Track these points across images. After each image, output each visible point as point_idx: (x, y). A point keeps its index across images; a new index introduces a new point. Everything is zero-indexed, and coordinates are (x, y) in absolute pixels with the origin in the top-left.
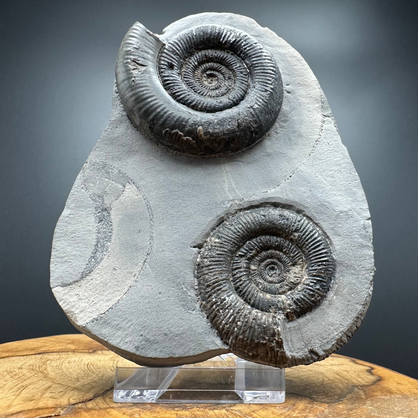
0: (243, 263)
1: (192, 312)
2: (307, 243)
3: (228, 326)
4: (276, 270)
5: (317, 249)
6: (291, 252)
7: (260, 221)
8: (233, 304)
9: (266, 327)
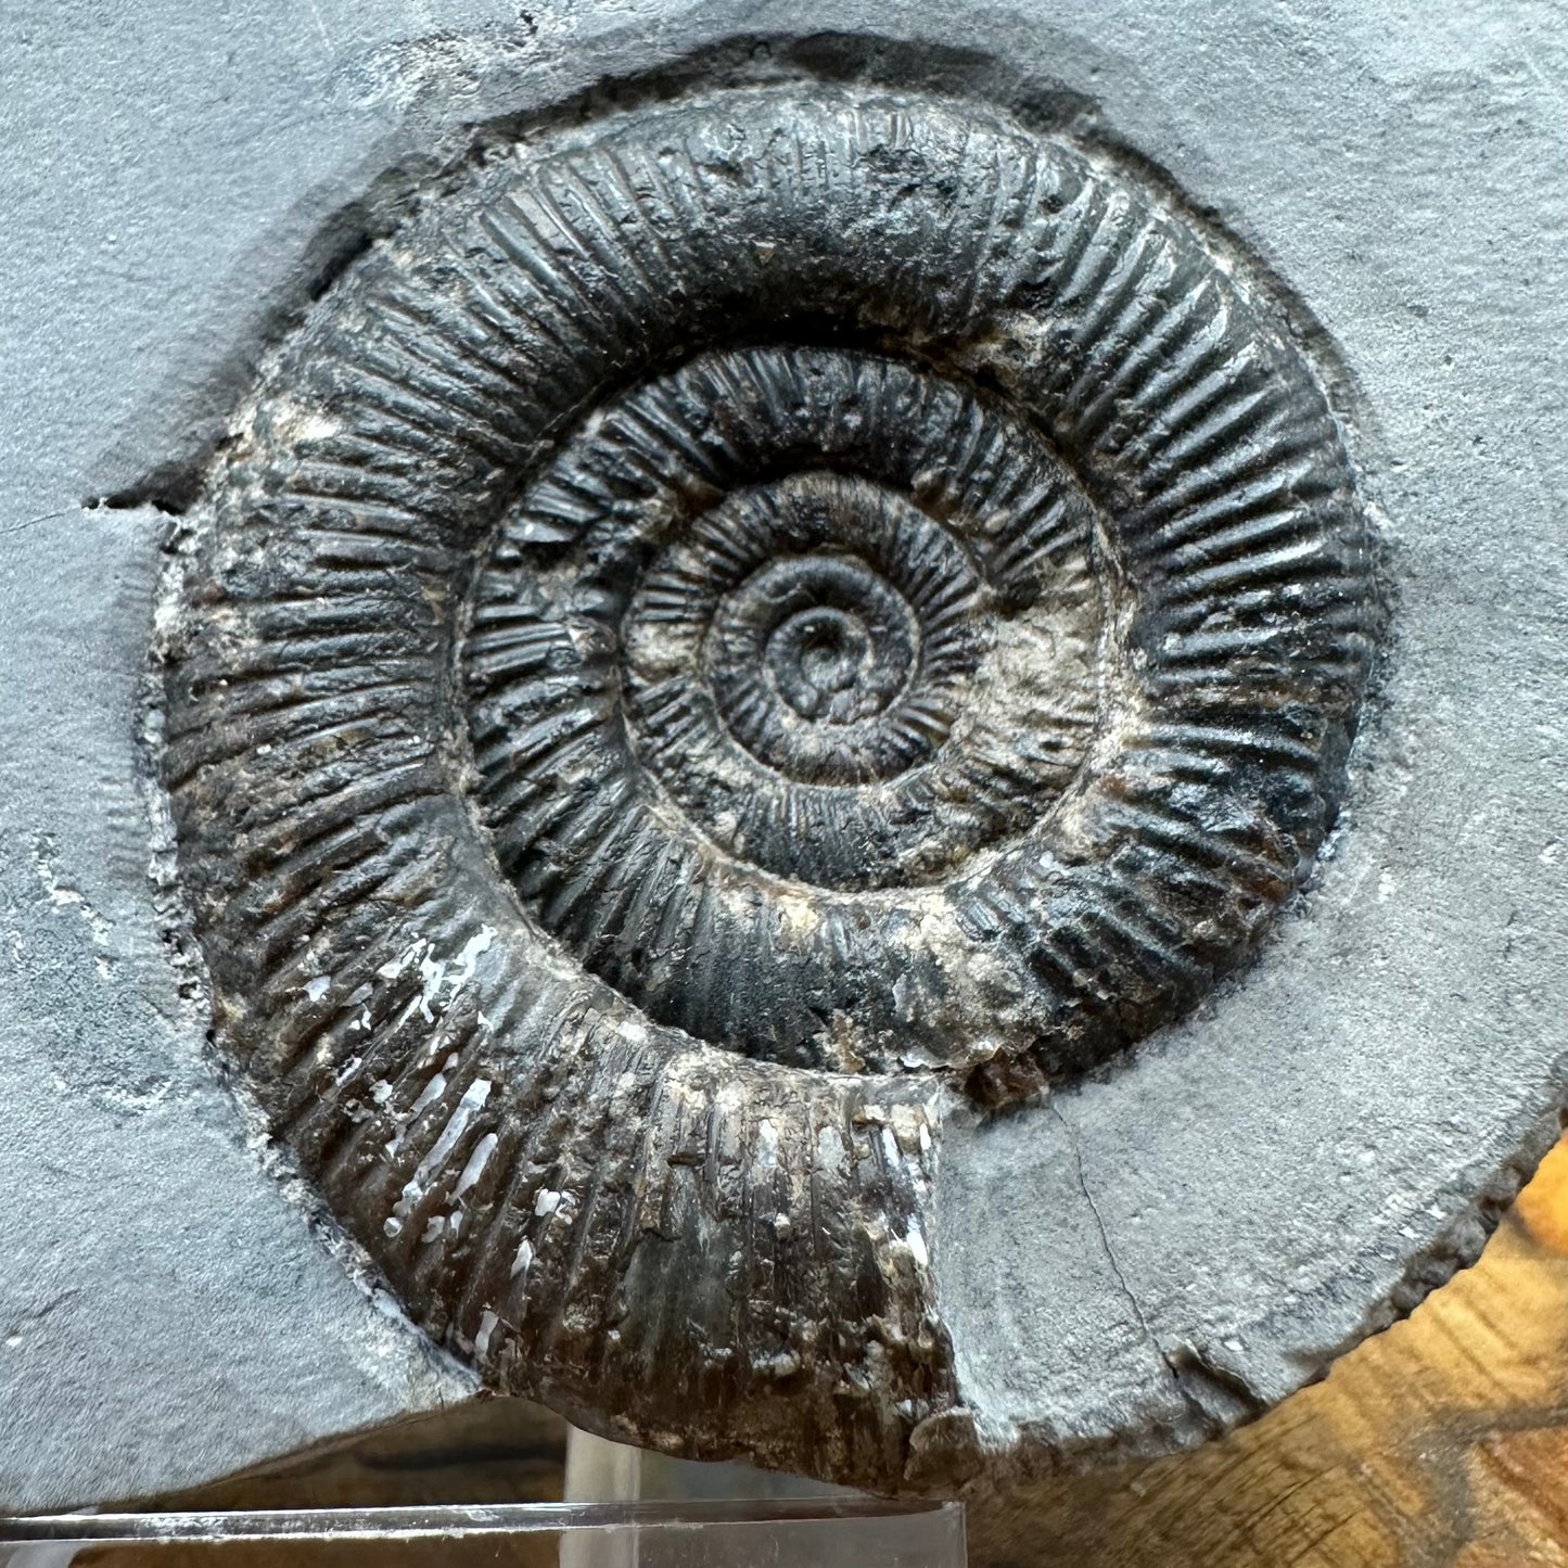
0: (562, 620)
1: (132, 1102)
2: (1129, 407)
3: (456, 1220)
4: (857, 650)
5: (1228, 464)
6: (989, 488)
7: (699, 222)
8: (489, 1023)
9: (792, 1238)
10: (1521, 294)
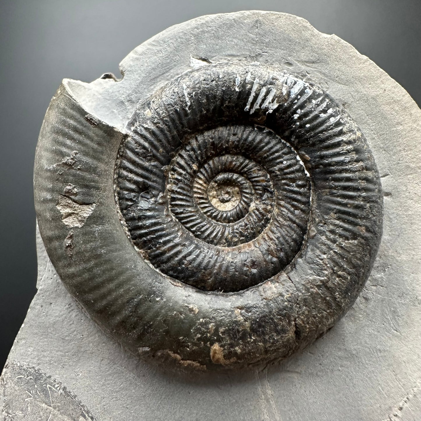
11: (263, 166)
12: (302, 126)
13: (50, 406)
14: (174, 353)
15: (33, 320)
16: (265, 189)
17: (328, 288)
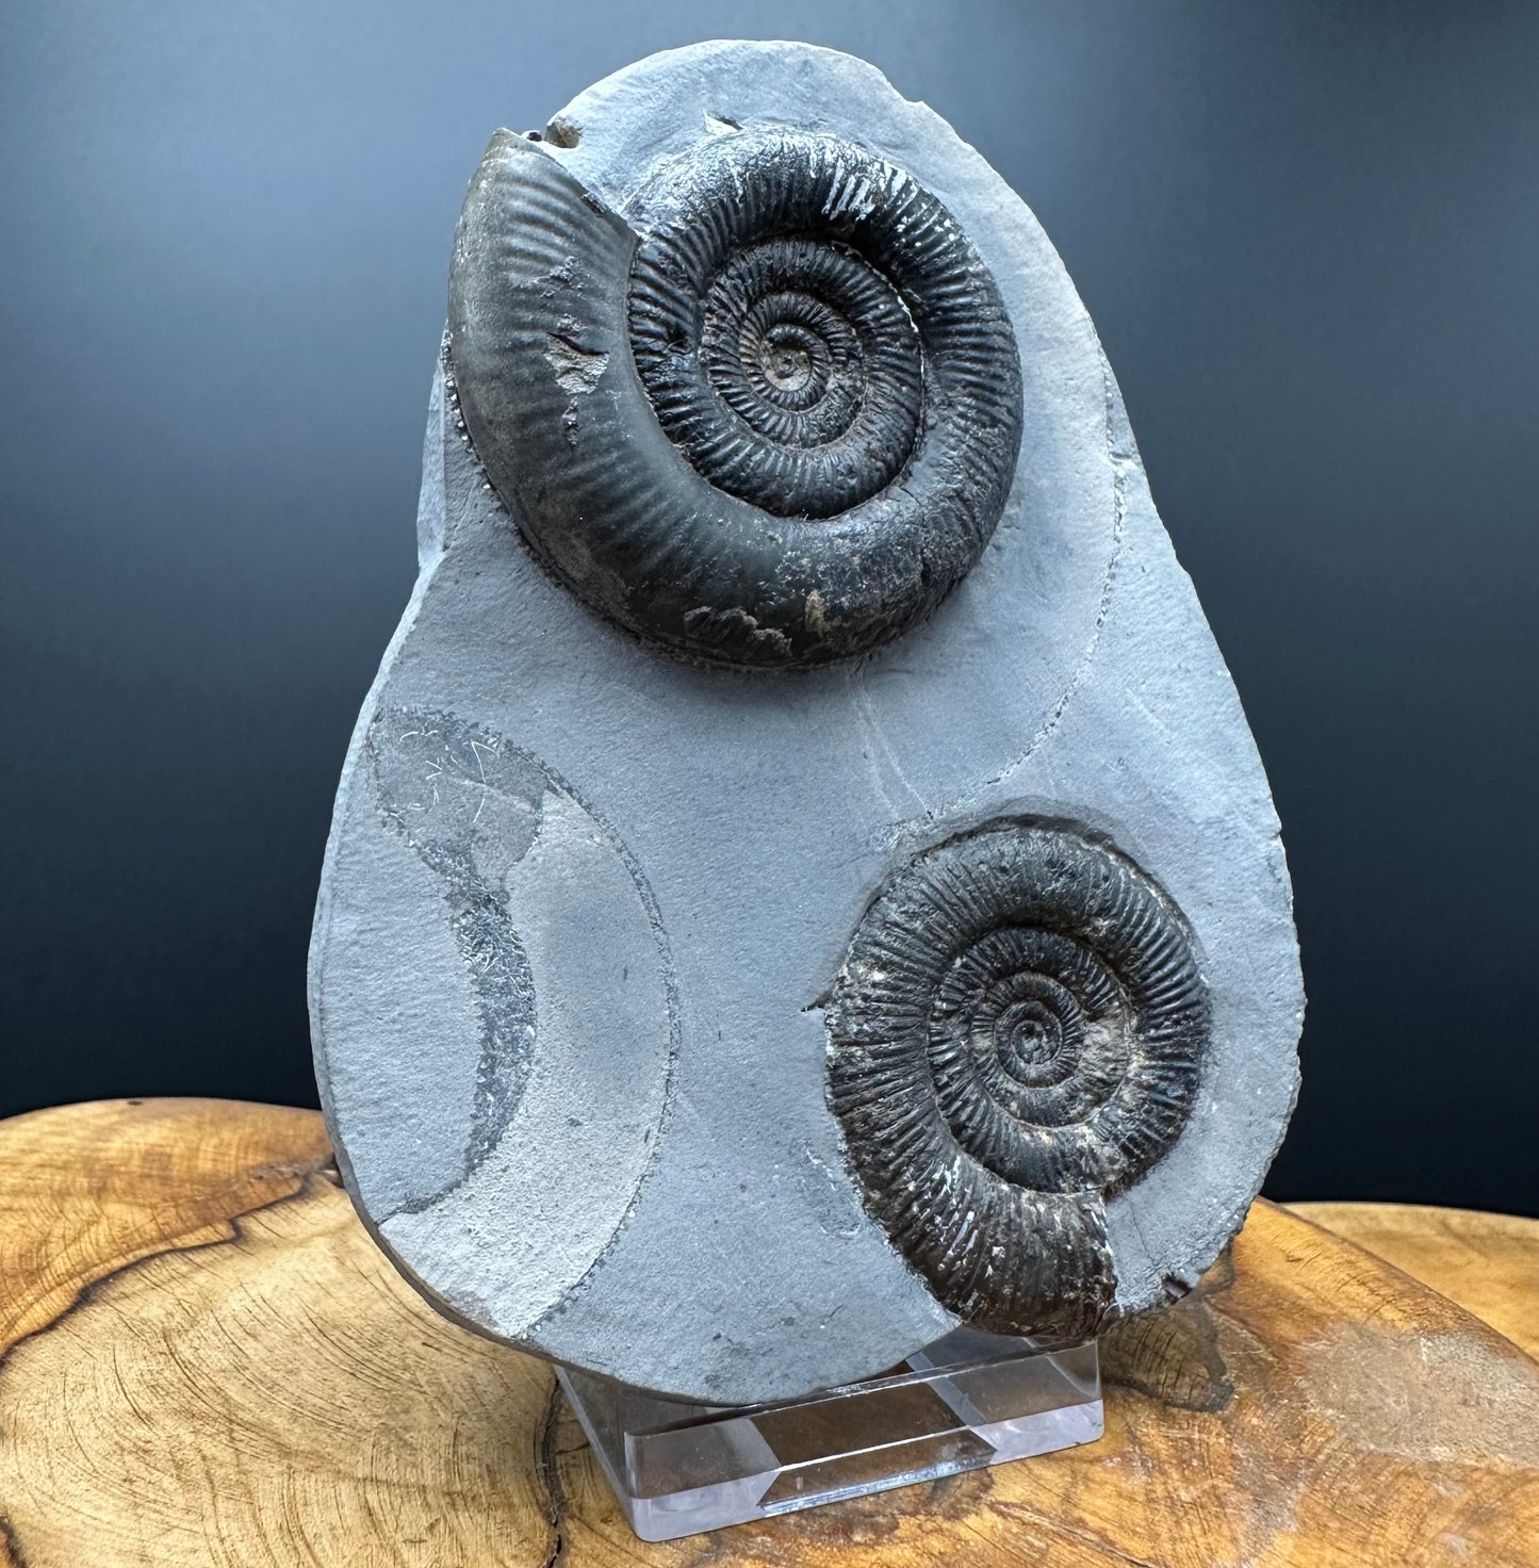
0: (957, 1039)
3: (963, 1262)
4: (1040, 1036)
6: (1086, 977)
7: (997, 891)
8: (968, 1191)
9: (1073, 1253)
10: (1239, 896)
11: (844, 315)
12: (910, 245)
13: (482, 782)
14: (748, 614)
15: (437, 612)
16: (850, 355)
17: (964, 501)
